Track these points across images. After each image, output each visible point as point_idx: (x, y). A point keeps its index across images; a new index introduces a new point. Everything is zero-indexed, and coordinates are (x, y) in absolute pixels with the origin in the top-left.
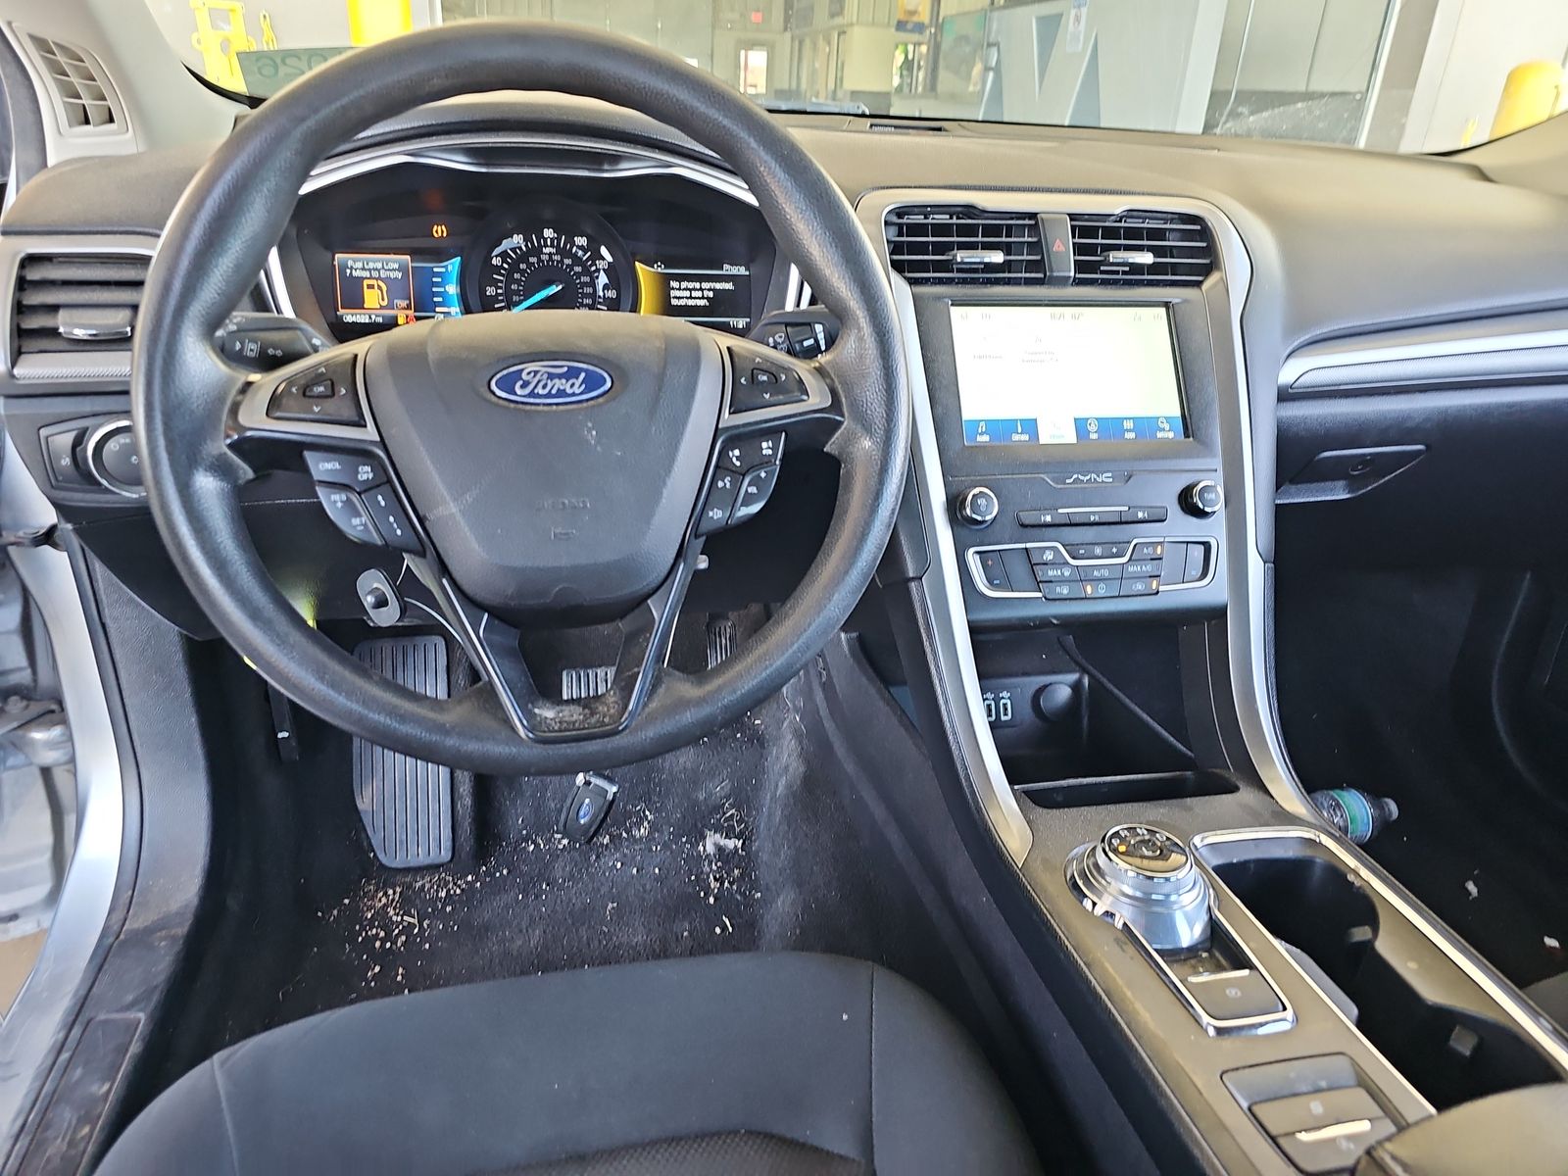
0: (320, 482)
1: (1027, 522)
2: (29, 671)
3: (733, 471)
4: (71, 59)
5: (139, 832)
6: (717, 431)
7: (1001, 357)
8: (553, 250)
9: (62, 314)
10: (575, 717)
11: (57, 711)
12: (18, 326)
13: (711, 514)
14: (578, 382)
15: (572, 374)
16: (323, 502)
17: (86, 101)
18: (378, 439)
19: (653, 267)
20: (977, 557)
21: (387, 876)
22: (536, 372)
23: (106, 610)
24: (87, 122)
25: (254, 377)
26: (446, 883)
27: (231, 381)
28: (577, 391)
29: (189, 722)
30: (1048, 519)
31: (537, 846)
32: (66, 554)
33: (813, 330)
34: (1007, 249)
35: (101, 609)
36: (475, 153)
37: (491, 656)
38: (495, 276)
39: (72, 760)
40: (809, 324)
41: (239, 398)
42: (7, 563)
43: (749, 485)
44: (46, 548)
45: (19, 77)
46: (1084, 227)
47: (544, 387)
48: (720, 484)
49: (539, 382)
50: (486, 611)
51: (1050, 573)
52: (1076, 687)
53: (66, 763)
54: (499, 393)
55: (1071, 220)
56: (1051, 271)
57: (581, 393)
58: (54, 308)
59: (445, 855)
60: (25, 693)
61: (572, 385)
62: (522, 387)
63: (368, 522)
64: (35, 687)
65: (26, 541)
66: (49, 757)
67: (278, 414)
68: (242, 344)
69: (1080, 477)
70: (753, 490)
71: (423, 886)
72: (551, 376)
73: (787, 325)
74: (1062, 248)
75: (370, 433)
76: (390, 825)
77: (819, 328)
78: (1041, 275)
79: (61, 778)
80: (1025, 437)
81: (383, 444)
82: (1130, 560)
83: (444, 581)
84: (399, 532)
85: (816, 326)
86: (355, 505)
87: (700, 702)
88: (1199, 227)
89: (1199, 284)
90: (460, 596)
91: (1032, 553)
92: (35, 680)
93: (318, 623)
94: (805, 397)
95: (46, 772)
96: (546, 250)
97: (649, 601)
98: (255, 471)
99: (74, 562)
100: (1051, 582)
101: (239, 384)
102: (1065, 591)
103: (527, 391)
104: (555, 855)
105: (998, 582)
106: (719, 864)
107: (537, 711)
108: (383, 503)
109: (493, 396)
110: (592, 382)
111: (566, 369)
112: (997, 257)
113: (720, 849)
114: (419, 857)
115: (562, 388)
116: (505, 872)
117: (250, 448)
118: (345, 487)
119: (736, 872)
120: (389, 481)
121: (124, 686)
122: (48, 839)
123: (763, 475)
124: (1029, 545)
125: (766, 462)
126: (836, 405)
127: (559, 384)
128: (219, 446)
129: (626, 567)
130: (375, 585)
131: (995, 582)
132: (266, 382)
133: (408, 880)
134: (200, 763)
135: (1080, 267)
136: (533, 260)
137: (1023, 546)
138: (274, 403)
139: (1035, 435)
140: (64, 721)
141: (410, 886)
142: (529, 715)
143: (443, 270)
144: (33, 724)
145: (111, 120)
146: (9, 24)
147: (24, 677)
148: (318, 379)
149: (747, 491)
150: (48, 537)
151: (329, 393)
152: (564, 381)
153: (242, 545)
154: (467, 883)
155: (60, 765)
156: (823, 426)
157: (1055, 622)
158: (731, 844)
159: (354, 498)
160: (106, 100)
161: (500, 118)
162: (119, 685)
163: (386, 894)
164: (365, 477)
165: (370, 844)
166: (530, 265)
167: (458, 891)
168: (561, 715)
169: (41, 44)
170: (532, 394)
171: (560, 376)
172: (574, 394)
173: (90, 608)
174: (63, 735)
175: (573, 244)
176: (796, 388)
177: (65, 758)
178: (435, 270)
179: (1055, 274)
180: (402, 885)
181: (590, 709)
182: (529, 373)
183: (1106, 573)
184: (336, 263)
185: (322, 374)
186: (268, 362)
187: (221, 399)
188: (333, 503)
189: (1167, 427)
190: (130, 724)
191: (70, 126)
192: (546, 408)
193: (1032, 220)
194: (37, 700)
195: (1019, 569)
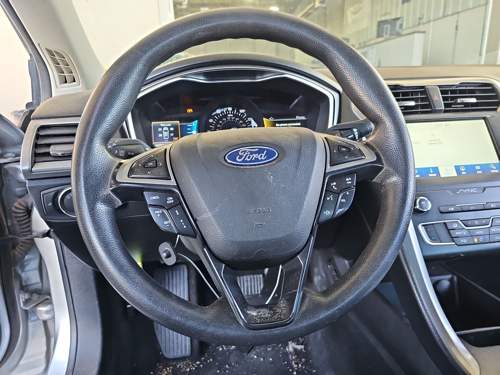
0: (150, 205)
1: (443, 211)
2: (41, 284)
3: (333, 192)
4: (60, 58)
5: (76, 348)
6: (325, 175)
7: (418, 143)
8: (232, 115)
9: (52, 147)
10: (267, 315)
11: (49, 299)
12: (35, 152)
13: (325, 213)
14: (263, 155)
15: (260, 151)
16: (152, 215)
17: (66, 74)
18: (176, 185)
19: (269, 119)
20: (423, 228)
21: (167, 362)
22: (245, 151)
23: (67, 261)
24: (66, 82)
25: (123, 161)
26: (189, 365)
27: (113, 162)
28: (263, 159)
29: (96, 302)
30: (452, 209)
31: (223, 348)
32: (53, 240)
33: (352, 131)
34: (416, 100)
35: (65, 260)
36: (207, 75)
37: (227, 286)
38: (210, 126)
39: (54, 318)
40: (350, 129)
41: (116, 170)
42: (34, 244)
43: (342, 198)
44: (47, 238)
45: (43, 67)
46: (444, 90)
47: (249, 158)
48: (328, 199)
49: (247, 155)
50: (224, 264)
51: (457, 233)
52: (451, 280)
53: (52, 319)
54: (229, 161)
55: (439, 88)
56: (435, 107)
57: (265, 160)
58: (49, 145)
59: (188, 352)
60: (38, 292)
61: (261, 156)
62: (239, 158)
63: (171, 222)
64: (43, 289)
65: (40, 236)
66: (46, 317)
67: (133, 176)
68: (118, 151)
69: (463, 190)
70: (344, 200)
71: (180, 366)
72: (252, 153)
73: (340, 130)
74: (438, 99)
75: (173, 182)
76: (167, 341)
77: (355, 130)
78: (431, 110)
79: (50, 324)
80: (435, 175)
81: (178, 187)
82: (491, 226)
83: (205, 249)
84: (185, 227)
85: (354, 129)
86: (166, 215)
87: (329, 306)
88: (491, 88)
89: (495, 109)
90: (213, 257)
91: (448, 225)
92: (42, 287)
93: (143, 264)
94: (363, 157)
95: (45, 322)
96: (229, 116)
97: (298, 256)
98: (122, 202)
99: (56, 243)
100: (458, 237)
101: (117, 164)
102: (465, 241)
103: (241, 160)
104: (230, 352)
105: (434, 238)
106: (296, 356)
107: (248, 312)
108: (178, 214)
109: (226, 163)
110: (270, 154)
111: (258, 149)
112: (412, 103)
113: (295, 350)
114: (179, 354)
115: (257, 157)
116: (211, 360)
117: (120, 191)
118: (161, 207)
119: (303, 360)
120: (181, 204)
121: (72, 289)
122: (44, 348)
123: (348, 193)
124: (445, 221)
125: (348, 188)
126: (379, 160)
127: (255, 156)
128: (107, 191)
129: (288, 240)
130: (166, 249)
131: (433, 238)
132: (128, 163)
133: (174, 363)
134: (99, 319)
135: (446, 105)
136: (224, 119)
137: (443, 221)
138: (131, 171)
139: (438, 174)
140: (51, 303)
141: (175, 366)
142: (245, 314)
143: (191, 125)
144: (40, 305)
145: (74, 81)
146: (39, 44)
147: (39, 286)
148: (150, 160)
149: (341, 201)
150: (47, 234)
151: (155, 165)
152: (257, 155)
153: (116, 237)
154: (197, 365)
155: (50, 320)
156: (374, 169)
157: (462, 255)
158: (300, 347)
159: (165, 212)
160: (73, 73)
161: (217, 60)
162: (70, 289)
163: (166, 370)
164: (170, 202)
165: (160, 348)
166: (223, 121)
167: (194, 369)
168: (259, 314)
169: (50, 52)
170: (244, 161)
171: (255, 153)
172: (262, 160)
173: (61, 260)
174: (51, 308)
175: (239, 113)
176: (359, 153)
177: (52, 317)
178: (188, 125)
179: (436, 109)
180: (172, 366)
181: (273, 310)
182: (242, 152)
183: (481, 232)
184: (152, 125)
185: (152, 158)
186: (128, 156)
187: (109, 170)
188: (155, 214)
189: (495, 168)
190: (74, 304)
191: (60, 84)
192: (250, 167)
193: (423, 90)
194: (42, 295)
195: (442, 232)
